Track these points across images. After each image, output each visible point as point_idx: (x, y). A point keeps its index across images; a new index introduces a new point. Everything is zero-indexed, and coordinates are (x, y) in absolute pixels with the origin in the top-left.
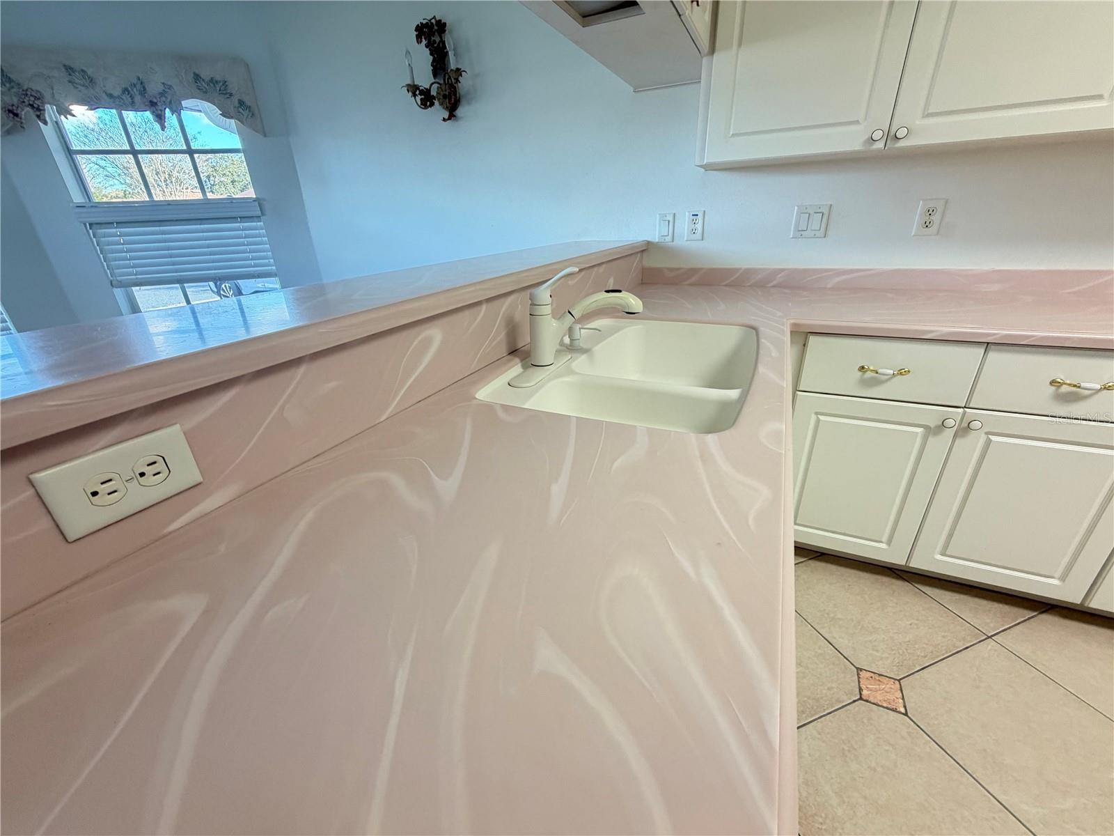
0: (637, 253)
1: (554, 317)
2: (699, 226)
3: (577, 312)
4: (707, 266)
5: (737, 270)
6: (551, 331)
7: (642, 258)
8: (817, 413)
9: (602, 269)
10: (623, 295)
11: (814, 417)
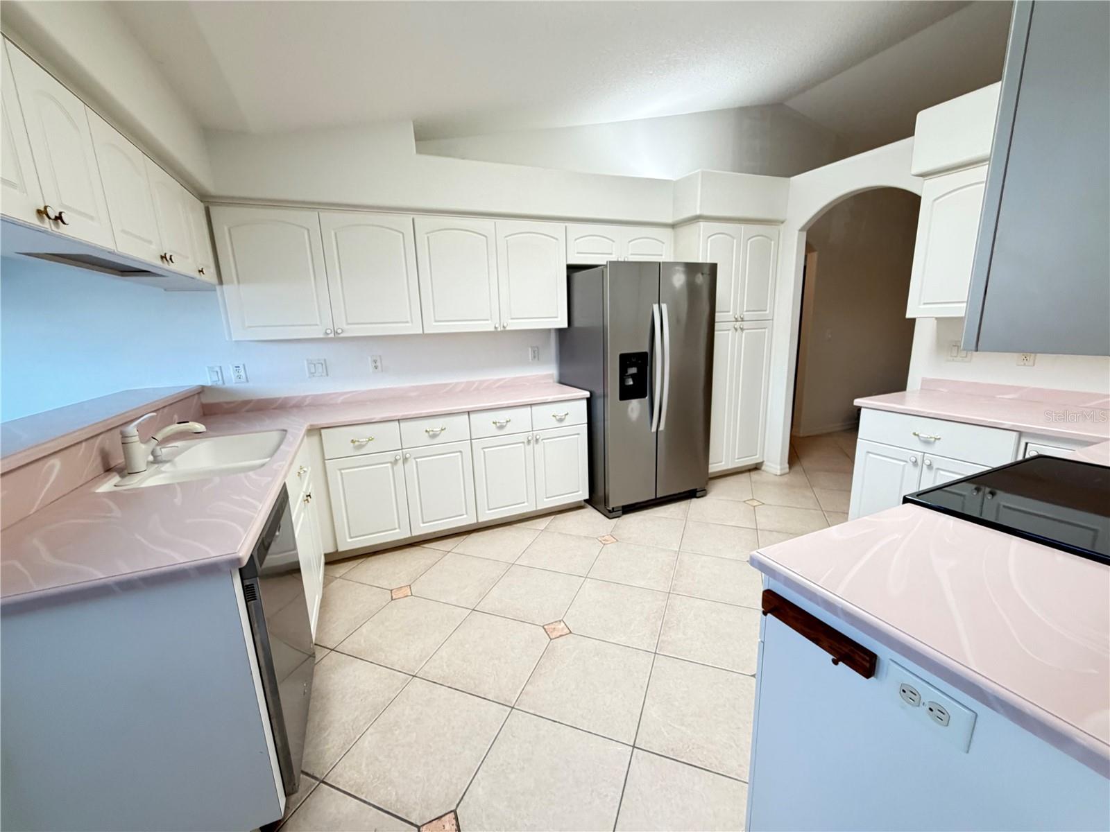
0: (194, 395)
1: (142, 442)
2: (242, 373)
3: (159, 436)
4: (254, 398)
5: (279, 398)
6: (141, 452)
7: (199, 398)
8: (340, 470)
9: (166, 410)
10: (190, 423)
11: (338, 472)
